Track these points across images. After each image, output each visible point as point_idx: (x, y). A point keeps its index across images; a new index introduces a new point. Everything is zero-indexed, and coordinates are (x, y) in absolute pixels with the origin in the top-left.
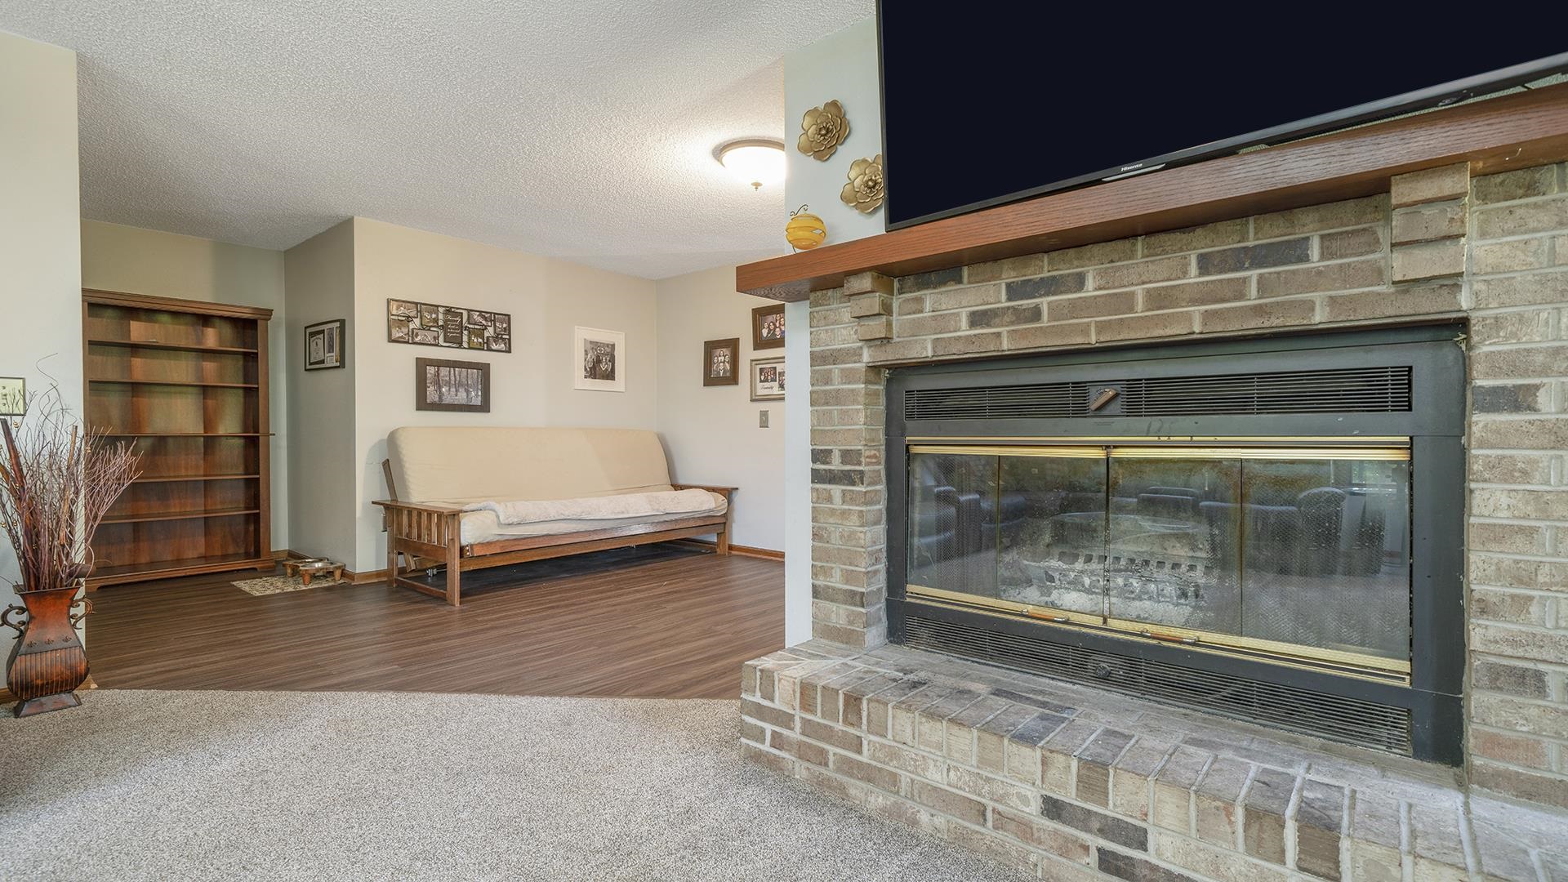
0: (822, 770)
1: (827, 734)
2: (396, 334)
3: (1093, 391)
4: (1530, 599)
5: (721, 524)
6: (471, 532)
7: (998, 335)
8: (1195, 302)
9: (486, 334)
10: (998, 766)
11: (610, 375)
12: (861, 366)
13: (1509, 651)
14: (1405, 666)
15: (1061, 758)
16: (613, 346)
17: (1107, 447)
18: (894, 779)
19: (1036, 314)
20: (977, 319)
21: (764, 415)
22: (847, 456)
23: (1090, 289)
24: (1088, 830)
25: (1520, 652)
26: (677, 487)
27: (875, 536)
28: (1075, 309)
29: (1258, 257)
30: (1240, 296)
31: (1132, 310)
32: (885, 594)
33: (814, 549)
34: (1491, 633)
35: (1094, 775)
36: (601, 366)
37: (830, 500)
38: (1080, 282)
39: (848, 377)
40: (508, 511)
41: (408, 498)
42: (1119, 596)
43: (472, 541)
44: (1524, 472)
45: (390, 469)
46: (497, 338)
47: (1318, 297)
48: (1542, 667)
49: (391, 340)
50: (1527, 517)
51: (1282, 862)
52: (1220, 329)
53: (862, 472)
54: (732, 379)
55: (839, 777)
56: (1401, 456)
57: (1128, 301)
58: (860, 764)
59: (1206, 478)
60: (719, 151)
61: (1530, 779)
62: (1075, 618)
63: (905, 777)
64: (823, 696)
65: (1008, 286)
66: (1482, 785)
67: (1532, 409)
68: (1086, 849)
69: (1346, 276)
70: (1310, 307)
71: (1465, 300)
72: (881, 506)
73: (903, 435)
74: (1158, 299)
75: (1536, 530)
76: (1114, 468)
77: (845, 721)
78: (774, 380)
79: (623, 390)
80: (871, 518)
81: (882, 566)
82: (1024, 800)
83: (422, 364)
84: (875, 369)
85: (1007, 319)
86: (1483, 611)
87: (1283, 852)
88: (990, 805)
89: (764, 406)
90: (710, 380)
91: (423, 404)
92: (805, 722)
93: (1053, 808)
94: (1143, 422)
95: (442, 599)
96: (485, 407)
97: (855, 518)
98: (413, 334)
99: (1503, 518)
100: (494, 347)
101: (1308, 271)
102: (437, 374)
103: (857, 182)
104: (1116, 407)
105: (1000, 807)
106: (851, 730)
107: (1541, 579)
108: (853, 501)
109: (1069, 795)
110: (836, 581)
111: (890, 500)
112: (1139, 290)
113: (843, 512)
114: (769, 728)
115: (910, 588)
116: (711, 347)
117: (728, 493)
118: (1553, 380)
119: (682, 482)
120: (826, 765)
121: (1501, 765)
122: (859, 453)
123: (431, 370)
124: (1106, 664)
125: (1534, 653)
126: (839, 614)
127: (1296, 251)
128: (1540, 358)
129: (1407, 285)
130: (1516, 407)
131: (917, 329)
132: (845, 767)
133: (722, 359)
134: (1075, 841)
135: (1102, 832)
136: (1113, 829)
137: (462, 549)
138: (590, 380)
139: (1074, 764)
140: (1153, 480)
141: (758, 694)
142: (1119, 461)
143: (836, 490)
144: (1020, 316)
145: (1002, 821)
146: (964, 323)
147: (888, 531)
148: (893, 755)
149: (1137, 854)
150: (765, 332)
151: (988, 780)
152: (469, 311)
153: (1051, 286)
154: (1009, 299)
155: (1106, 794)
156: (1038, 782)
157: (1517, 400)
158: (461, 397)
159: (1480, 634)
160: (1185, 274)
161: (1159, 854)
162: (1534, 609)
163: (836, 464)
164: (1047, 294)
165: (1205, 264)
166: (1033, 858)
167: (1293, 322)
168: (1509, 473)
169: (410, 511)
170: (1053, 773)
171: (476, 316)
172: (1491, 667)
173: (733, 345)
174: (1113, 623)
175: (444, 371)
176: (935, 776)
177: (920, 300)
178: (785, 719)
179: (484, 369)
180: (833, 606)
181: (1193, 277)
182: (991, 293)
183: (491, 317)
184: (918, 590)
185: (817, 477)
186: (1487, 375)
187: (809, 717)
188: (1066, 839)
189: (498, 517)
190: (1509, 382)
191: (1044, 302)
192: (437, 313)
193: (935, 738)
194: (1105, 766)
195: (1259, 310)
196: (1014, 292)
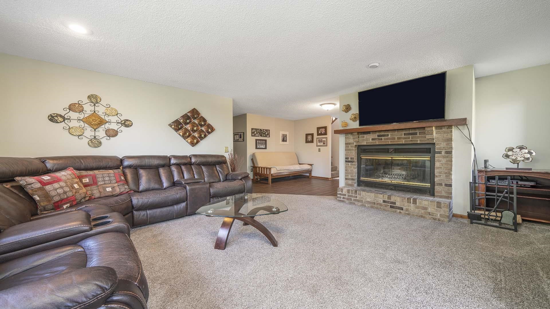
0: (351, 201)
1: (352, 196)
2: (253, 135)
3: (390, 150)
4: (441, 175)
5: (310, 171)
6: (273, 171)
7: (376, 142)
8: (403, 139)
9: (266, 134)
10: (377, 197)
11: (286, 141)
12: (354, 145)
13: (439, 181)
14: (430, 185)
15: (385, 195)
16: (286, 135)
17: (392, 157)
18: (362, 201)
19: (382, 139)
20: (373, 139)
21: (319, 149)
22: (351, 158)
23: (389, 136)
24: (389, 203)
25: (440, 181)
26: (300, 164)
27: (356, 170)
28: (387, 139)
29: (411, 134)
30: (409, 139)
31: (395, 140)
32: (357, 179)
33: (345, 172)
34: (437, 179)
35: (389, 197)
36: (284, 140)
37: (348, 165)
38: (388, 135)
39: (352, 147)
40: (279, 168)
41: (258, 165)
42: (394, 179)
43: (273, 173)
44: (440, 161)
45: (253, 160)
46: (268, 134)
47: (418, 139)
48: (442, 183)
49: (252, 136)
50: (441, 166)
51: (411, 203)
52: (406, 143)
53: (354, 161)
54: (312, 141)
55: (354, 202)
56: (430, 159)
57: (394, 138)
58: (357, 200)
59: (406, 162)
60: (321, 105)
61: (441, 195)
62: (387, 181)
63: (364, 200)
64: (351, 191)
65: (378, 135)
66: (436, 197)
67: (441, 154)
68: (388, 206)
69: (422, 137)
70: (417, 141)
71: (435, 141)
72: (357, 166)
73: (360, 155)
74: (399, 138)
75: (441, 167)
76: (393, 160)
77: (355, 194)
78: (322, 142)
79: (288, 144)
80: (355, 167)
81: (357, 175)
82: (381, 201)
83: (256, 140)
84: (356, 146)
85: (377, 140)
86: (436, 177)
87: (411, 202)
88: (376, 202)
89: (319, 147)
90: (307, 142)
91: (256, 148)
92: (348, 195)
93: (384, 201)
94: (397, 154)
95: (268, 184)
96: (266, 148)
97: (353, 168)
98: (255, 135)
99: (438, 166)
100: (267, 136)
101: (417, 136)
102: (259, 142)
103: (353, 117)
104: (393, 152)
105: (377, 202)
106: (356, 195)
107: (442, 173)
108: (352, 165)
109: (386, 200)
110: (350, 177)
111: (358, 165)
112: (396, 137)
113: (351, 167)
114: (342, 196)
115: (361, 178)
116: (307, 135)
117: (311, 165)
118: (443, 151)
119: (300, 163)
120: (352, 200)
121: (438, 194)
122: (354, 158)
123: (258, 141)
124: (391, 187)
125: (441, 181)
126: (350, 182)
127: (416, 134)
128: (442, 148)
129: (428, 139)
130: (440, 154)
131: (363, 140)
132: (355, 200)
133: (310, 138)
134: (387, 205)
135: (390, 203)
136: (392, 203)
137: (271, 174)
138: (283, 142)
139: (387, 196)
140: (398, 162)
141: (340, 192)
142: (393, 159)
143: (350, 163)
144: (379, 139)
145: (377, 204)
146: (371, 140)
147: (358, 170)
148: (362, 198)
149: (395, 205)
150: (320, 132)
151: (376, 199)
152: (263, 130)
153: (384, 136)
154: (378, 137)
155: (391, 199)
156: (382, 198)
157: (440, 153)
158: (262, 147)
159: (436, 179)
160: (402, 135)
161: (397, 205)
162: (441, 176)
163: (350, 160)
164: (383, 137)
165: (405, 134)
166: (382, 208)
167: (416, 142)
168: (439, 161)
169: (259, 168)
170: (384, 197)
171: (264, 130)
172: (437, 183)
173: (312, 135)
174: (392, 182)
175: (260, 141)
176: (368, 200)
177: (364, 136)
178: (345, 195)
179: (266, 140)
180: (349, 181)
181: (403, 136)
182: (375, 136)
183: (267, 130)
184: (362, 178)
185: (346, 161)
186: (437, 150)
187: (349, 194)
188: (386, 205)
189: (277, 169)
190: (439, 151)
191: (383, 138)
192: (259, 130)
193: (368, 195)
194: (391, 196)
195: (411, 141)
196: (378, 136)
